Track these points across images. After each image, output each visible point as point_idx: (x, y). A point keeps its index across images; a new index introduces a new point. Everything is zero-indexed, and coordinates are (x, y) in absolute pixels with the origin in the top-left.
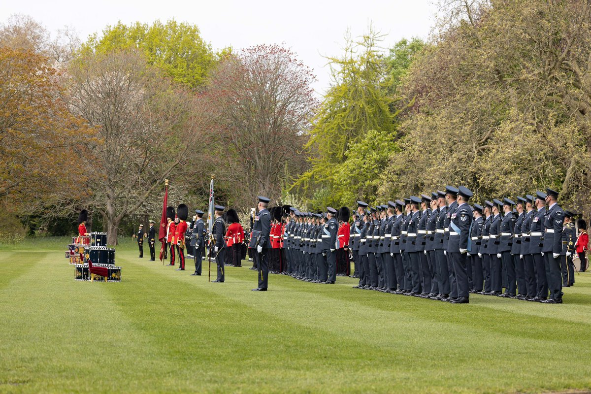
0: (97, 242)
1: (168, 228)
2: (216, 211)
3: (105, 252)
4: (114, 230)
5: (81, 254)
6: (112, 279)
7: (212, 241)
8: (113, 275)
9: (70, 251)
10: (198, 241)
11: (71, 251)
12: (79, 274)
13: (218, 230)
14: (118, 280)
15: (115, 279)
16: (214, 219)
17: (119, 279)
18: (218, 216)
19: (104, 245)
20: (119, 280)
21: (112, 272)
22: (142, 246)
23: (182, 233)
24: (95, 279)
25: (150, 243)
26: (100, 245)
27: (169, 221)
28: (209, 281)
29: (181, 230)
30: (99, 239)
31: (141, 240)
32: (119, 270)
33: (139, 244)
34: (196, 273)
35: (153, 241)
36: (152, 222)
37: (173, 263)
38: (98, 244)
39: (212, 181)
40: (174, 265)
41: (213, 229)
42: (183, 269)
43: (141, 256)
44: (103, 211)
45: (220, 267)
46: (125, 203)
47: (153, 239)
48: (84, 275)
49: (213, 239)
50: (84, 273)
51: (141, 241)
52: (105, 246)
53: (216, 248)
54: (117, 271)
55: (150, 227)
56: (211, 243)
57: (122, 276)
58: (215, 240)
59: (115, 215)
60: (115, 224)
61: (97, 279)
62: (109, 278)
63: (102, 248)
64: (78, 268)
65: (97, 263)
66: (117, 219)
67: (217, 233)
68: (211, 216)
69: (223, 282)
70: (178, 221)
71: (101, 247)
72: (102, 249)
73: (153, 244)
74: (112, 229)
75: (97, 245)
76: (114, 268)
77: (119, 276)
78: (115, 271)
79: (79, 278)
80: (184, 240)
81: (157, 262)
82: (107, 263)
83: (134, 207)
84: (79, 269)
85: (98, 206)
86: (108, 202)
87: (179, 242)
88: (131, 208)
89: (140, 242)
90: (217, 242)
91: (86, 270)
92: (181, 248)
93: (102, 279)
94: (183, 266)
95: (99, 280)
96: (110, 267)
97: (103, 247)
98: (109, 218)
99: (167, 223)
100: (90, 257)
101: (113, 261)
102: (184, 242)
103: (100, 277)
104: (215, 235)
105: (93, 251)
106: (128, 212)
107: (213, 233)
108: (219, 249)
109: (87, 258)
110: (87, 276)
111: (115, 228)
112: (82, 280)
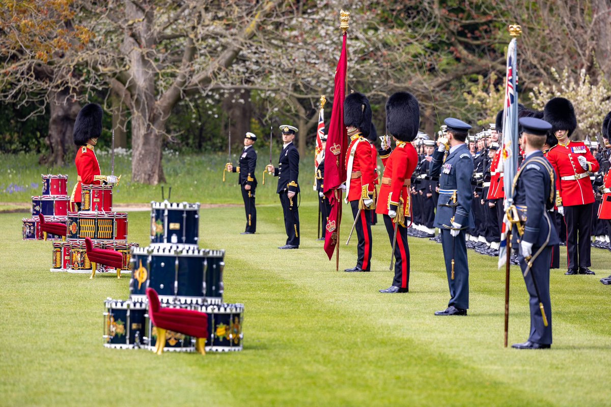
0: (171, 233)
1: (351, 159)
2: (525, 136)
3: (194, 263)
4: (152, 136)
5: (88, 242)
6: (217, 342)
7: (514, 225)
8: (221, 331)
9: (37, 218)
10: (459, 212)
11: (42, 218)
12: (119, 328)
13: (532, 190)
14: (235, 345)
15: (226, 342)
16: (520, 159)
17: (235, 343)
18: (529, 151)
19: (191, 240)
20: (238, 345)
21: (217, 323)
22: (253, 199)
23: (402, 180)
24: (167, 345)
25: (283, 194)
26: (180, 241)
27: (353, 138)
28: (506, 344)
29: (399, 171)
30: (175, 222)
31: (250, 179)
32: (238, 315)
33: (245, 192)
34: (453, 308)
35: (292, 188)
36: (291, 132)
37: (365, 264)
38: (174, 238)
39: (512, 45)
40: (367, 269)
41: (517, 188)
42: (404, 289)
43: (251, 229)
44: (118, 79)
45: (537, 304)
46: (186, 55)
47: (292, 184)
48: (133, 332)
49: (516, 219)
50: (134, 326)
51: (250, 183)
52: (195, 242)
53: (526, 247)
54: (231, 320)
55: (285, 146)
56: (510, 233)
57: (247, 332)
58: (522, 223)
59: (155, 92)
60: (153, 120)
61: (172, 342)
62: (209, 339)
63: (187, 250)
64: (113, 311)
65: (172, 294)
66: (161, 103)
67: (527, 201)
68: (509, 148)
69: (548, 346)
70: (389, 144)
71: (181, 246)
72: (184, 254)
73: (295, 199)
74: (146, 137)
75: (169, 241)
76: (222, 311)
77: (238, 333)
78: (224, 319)
79: (117, 339)
80: (409, 202)
81: (309, 254)
82: (201, 295)
83: (213, 65)
84: (118, 314)
85: (104, 65)
86: (134, 54)
87: (394, 208)
88: (205, 66)
89: (247, 187)
90: (528, 229)
91: (138, 315)
92: (400, 226)
93: (188, 344)
94: (403, 279)
95: (178, 345)
96: (209, 306)
97: (187, 246)
98: (137, 101)
99: (345, 143)
100: (151, 276)
101: (219, 288)
102: (408, 206)
103: (182, 338)
104: (524, 208)
105: (158, 259)
106: (195, 79)
107: (516, 201)
108: (534, 249)
109: (141, 281)
110: (143, 333)
111: (156, 130)
112: (127, 346)
